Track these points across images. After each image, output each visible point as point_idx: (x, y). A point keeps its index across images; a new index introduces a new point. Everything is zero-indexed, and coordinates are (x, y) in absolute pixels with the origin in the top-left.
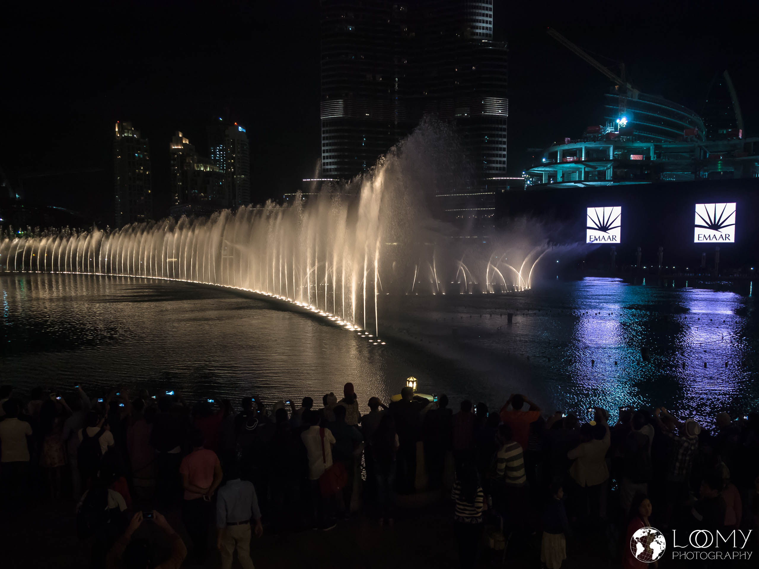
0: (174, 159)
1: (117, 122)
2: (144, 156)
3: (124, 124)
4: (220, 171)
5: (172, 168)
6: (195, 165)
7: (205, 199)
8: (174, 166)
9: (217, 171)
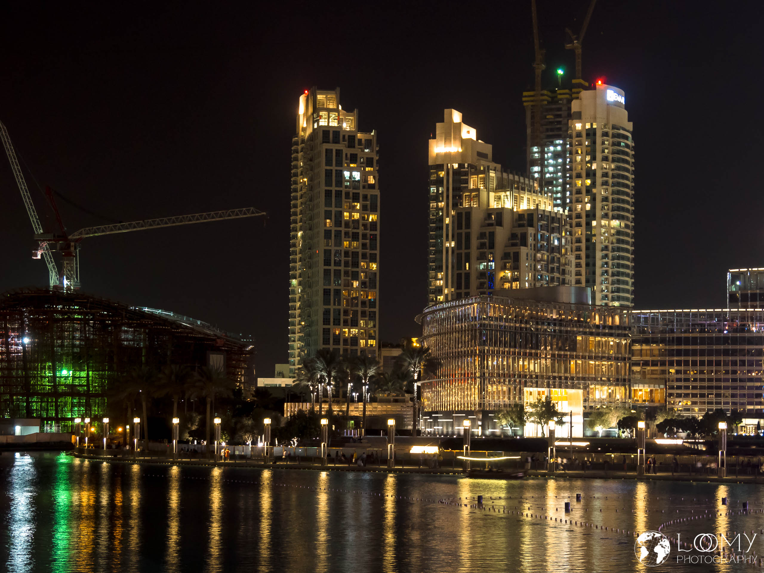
0: (439, 182)
1: (305, 93)
2: (364, 175)
3: (320, 97)
4: (556, 209)
5: (433, 204)
6: (492, 194)
7: (514, 284)
8: (437, 198)
9: (549, 208)
